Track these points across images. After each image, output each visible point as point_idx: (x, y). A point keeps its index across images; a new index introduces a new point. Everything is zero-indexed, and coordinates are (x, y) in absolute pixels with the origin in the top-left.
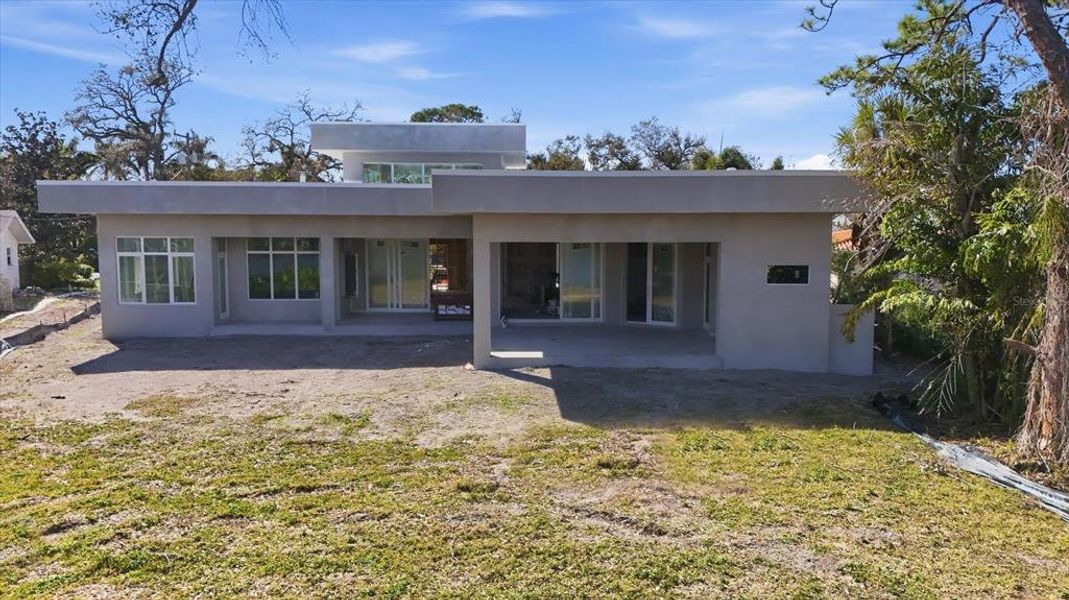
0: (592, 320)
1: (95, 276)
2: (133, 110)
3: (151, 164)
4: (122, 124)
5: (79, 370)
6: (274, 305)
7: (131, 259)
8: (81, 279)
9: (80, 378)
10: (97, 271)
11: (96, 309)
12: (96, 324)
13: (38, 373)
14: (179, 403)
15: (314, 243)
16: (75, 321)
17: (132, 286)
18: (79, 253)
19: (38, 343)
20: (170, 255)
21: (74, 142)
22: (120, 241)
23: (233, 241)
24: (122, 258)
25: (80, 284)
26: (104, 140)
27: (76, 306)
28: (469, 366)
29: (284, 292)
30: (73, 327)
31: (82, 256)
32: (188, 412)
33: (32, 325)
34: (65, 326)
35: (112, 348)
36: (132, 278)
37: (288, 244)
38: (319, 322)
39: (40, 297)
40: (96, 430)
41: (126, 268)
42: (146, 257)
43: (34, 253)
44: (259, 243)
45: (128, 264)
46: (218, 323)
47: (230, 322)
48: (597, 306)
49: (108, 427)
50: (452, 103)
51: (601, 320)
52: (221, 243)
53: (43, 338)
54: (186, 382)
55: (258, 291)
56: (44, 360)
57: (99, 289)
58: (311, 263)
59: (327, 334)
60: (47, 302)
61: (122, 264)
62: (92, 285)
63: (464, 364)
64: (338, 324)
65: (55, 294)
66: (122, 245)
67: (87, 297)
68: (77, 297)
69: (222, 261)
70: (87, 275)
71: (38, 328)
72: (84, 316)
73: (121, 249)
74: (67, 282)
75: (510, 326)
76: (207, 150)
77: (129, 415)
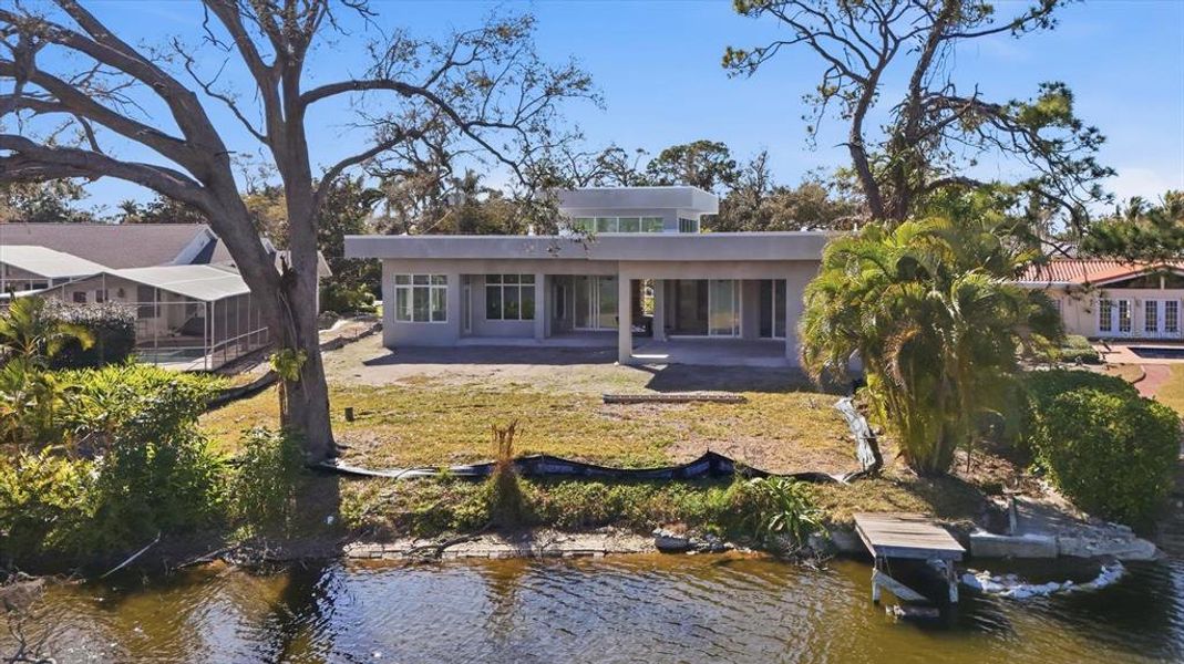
0: (732, 336)
1: (376, 303)
2: (414, 151)
3: (428, 199)
4: (405, 165)
5: (367, 364)
6: (503, 324)
7: (404, 290)
8: (364, 306)
9: (369, 368)
10: (379, 298)
11: (379, 328)
12: (379, 338)
13: (343, 365)
14: (428, 379)
15: (531, 278)
16: (362, 336)
17: (405, 310)
18: (361, 282)
19: (339, 350)
20: (431, 287)
21: (361, 180)
22: (398, 277)
23: (476, 277)
24: (398, 289)
25: (364, 310)
26: (388, 179)
27: (363, 326)
28: (616, 363)
29: (511, 316)
30: (361, 341)
31: (364, 285)
32: (431, 382)
33: (332, 338)
34: (356, 340)
35: (389, 352)
36: (405, 304)
37: (514, 278)
38: (533, 337)
39: (334, 320)
40: (380, 389)
41: (401, 295)
42: (415, 289)
43: (328, 284)
44: (493, 278)
45: (402, 293)
46: (463, 336)
47: (472, 336)
48: (737, 328)
49: (386, 387)
50: (699, 139)
51: (740, 336)
52: (466, 279)
53: (342, 346)
54: (433, 369)
55: (493, 313)
56: (345, 358)
57: (381, 315)
58: (529, 292)
59: (538, 345)
60: (340, 324)
61: (398, 293)
62: (374, 311)
63: (613, 362)
64: (546, 338)
65: (346, 318)
66: (400, 280)
67: (371, 320)
68: (362, 320)
69: (467, 291)
70: (370, 302)
71: (339, 340)
72: (369, 334)
73: (398, 283)
74: (354, 308)
75: (669, 340)
76: (479, 185)
77: (397, 383)
